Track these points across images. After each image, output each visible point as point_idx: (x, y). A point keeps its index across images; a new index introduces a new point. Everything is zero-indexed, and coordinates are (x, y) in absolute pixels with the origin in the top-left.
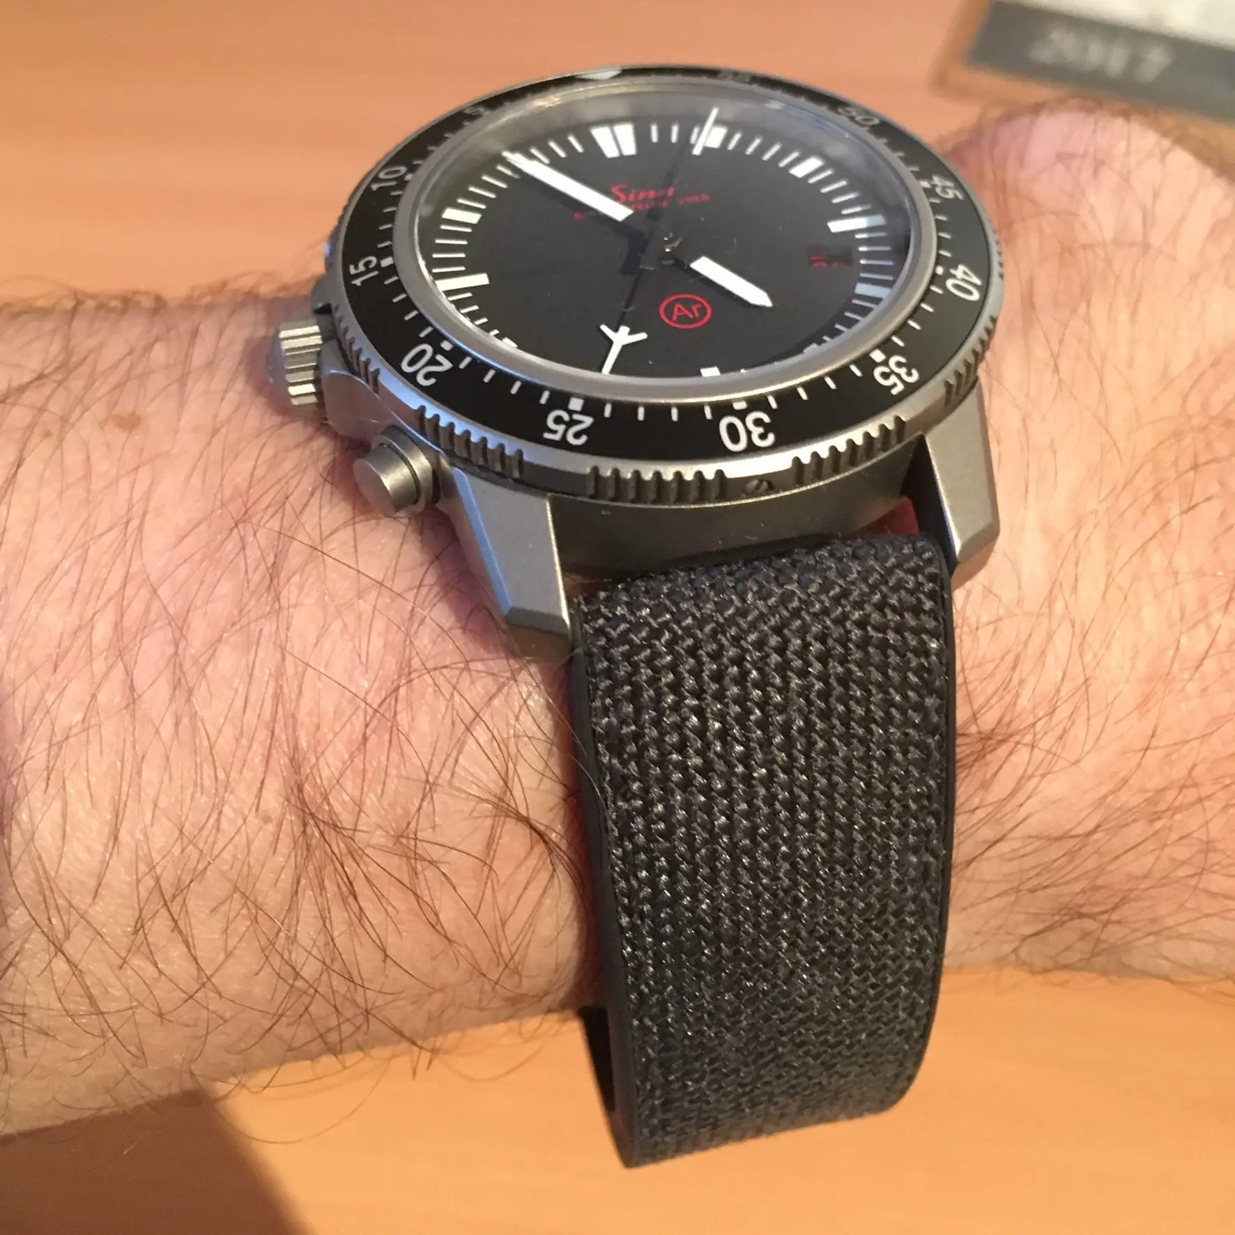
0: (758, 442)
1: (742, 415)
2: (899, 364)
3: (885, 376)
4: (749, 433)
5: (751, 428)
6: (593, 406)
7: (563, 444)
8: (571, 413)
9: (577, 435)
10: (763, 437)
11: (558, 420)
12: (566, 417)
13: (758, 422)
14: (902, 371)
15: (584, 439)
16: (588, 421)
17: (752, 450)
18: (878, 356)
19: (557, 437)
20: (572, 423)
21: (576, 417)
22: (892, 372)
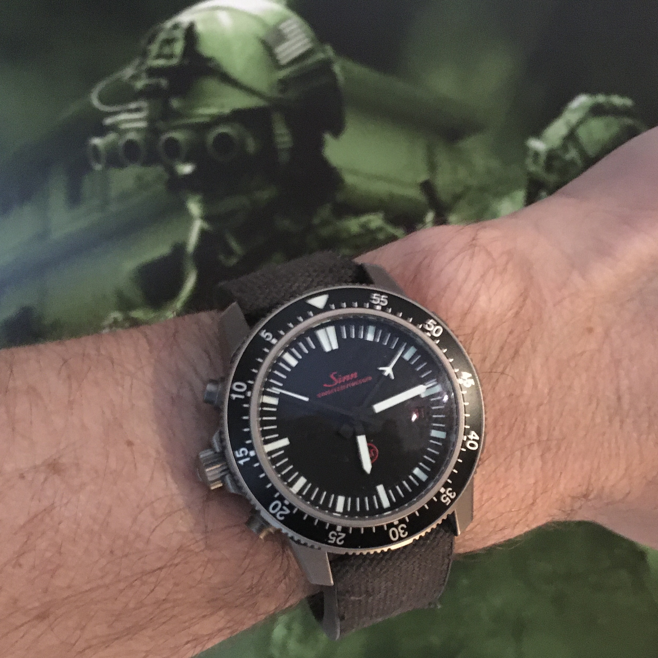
0: (402, 536)
1: (396, 527)
2: (450, 492)
3: (445, 498)
4: (399, 533)
5: (400, 531)
6: (345, 530)
7: (335, 544)
8: (337, 532)
9: (340, 541)
10: (404, 534)
11: (333, 535)
12: (336, 534)
13: (402, 528)
14: (450, 495)
15: (342, 542)
16: (343, 535)
17: (401, 539)
18: (442, 490)
19: (333, 542)
20: (338, 536)
21: (339, 534)
22: (447, 496)
